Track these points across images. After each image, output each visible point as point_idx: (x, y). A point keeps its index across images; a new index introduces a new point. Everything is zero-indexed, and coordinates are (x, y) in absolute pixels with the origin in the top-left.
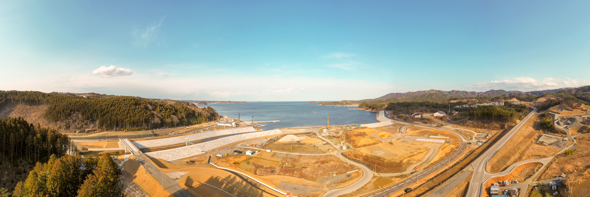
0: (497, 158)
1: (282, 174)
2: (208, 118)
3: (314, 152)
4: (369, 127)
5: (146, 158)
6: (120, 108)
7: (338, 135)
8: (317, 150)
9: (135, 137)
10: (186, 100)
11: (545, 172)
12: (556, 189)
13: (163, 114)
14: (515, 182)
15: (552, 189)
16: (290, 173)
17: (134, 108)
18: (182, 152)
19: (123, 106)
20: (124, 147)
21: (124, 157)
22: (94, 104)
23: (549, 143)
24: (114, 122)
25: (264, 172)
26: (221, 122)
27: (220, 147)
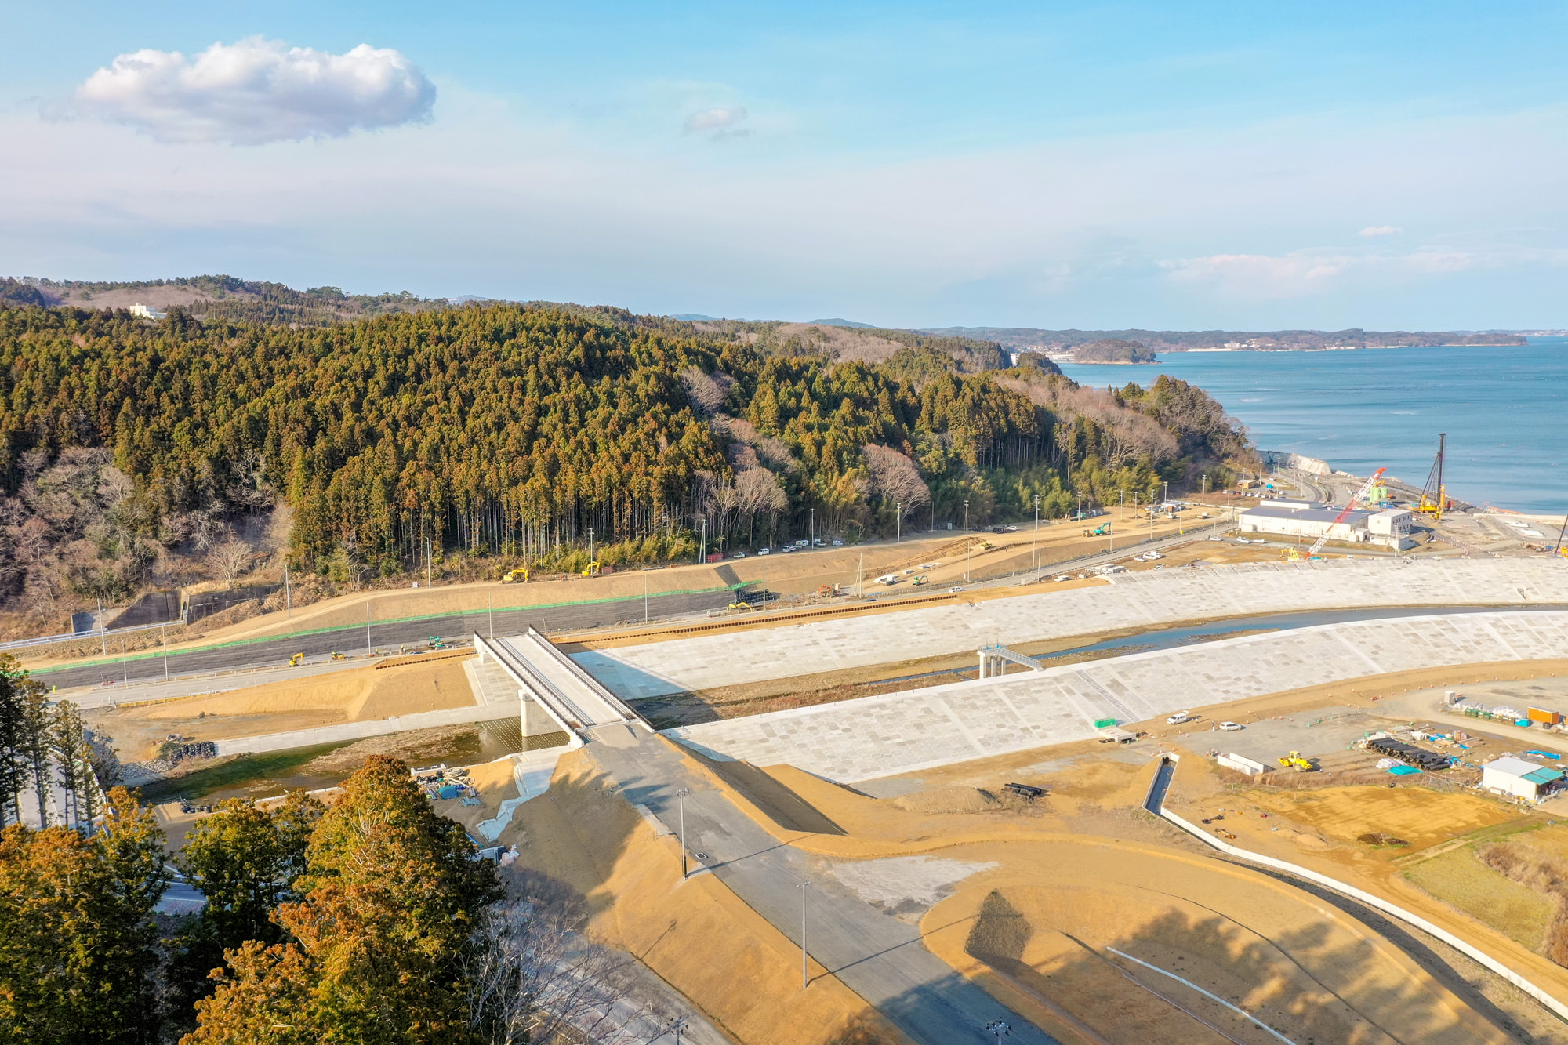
2: (1159, 471)
5: (679, 766)
6: (468, 399)
9: (596, 618)
10: (984, 330)
13: (806, 440)
17: (578, 401)
18: (945, 719)
19: (489, 385)
20: (514, 698)
21: (518, 771)
22: (242, 378)
24: (425, 516)
26: (1264, 503)
27: (1249, 701)
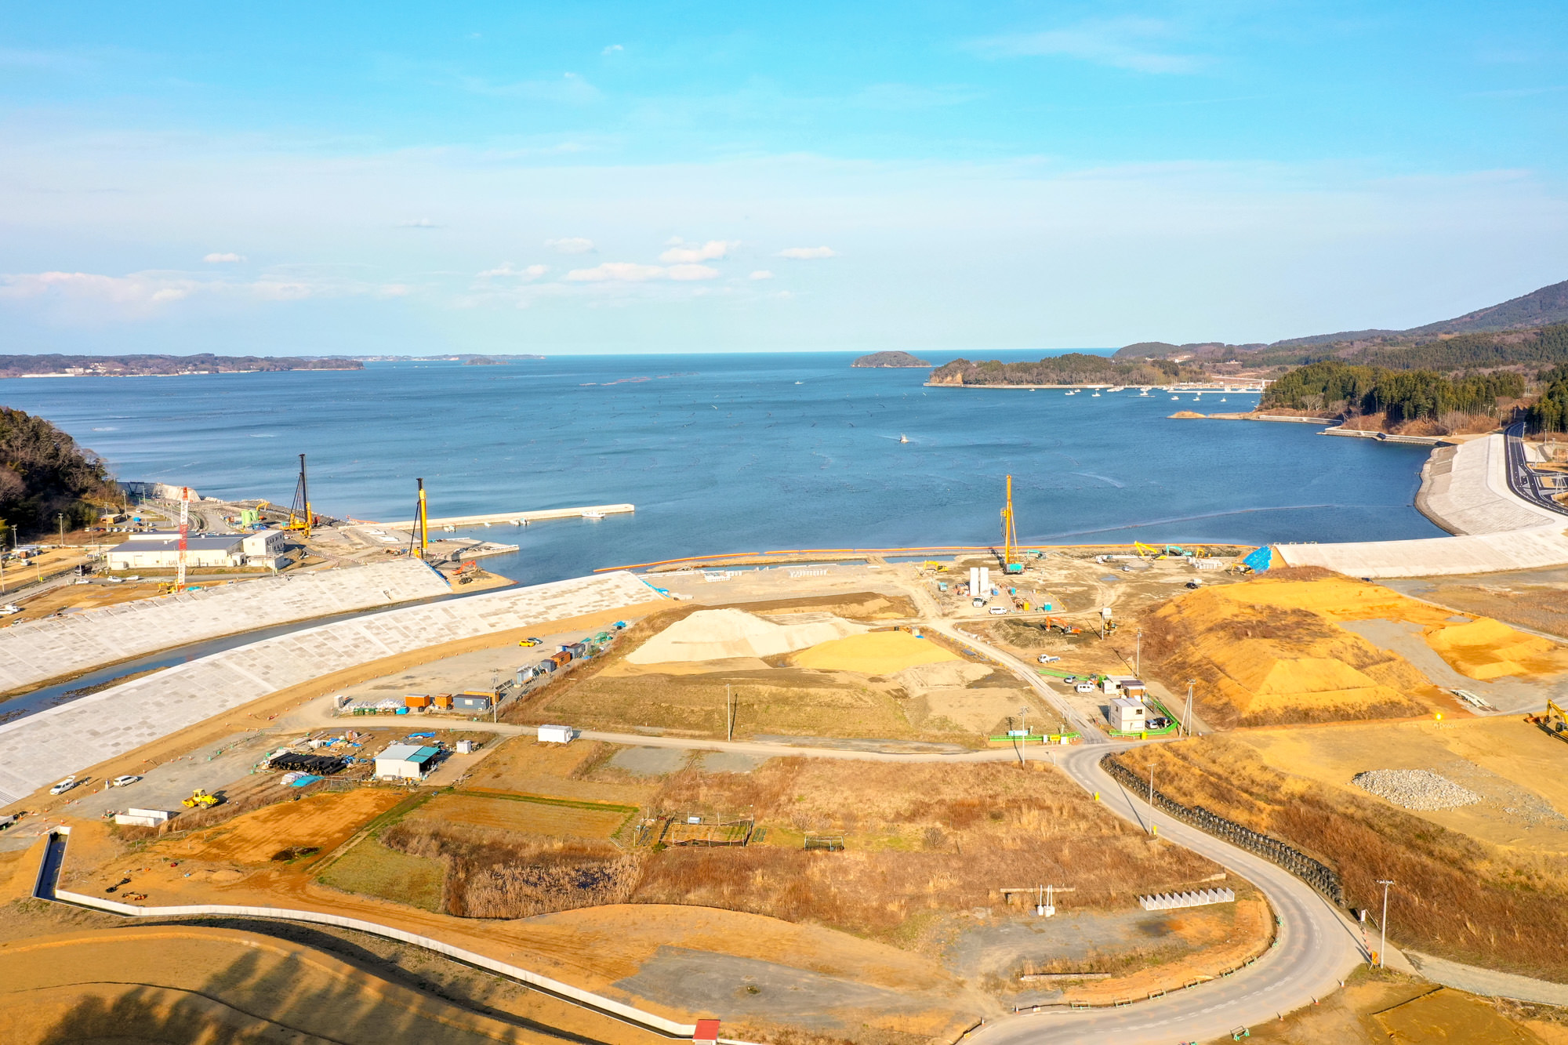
1: (663, 898)
3: (894, 738)
4: (1346, 571)
7: (1084, 618)
8: (918, 723)
16: (718, 882)
25: (528, 890)
27: (143, 749)
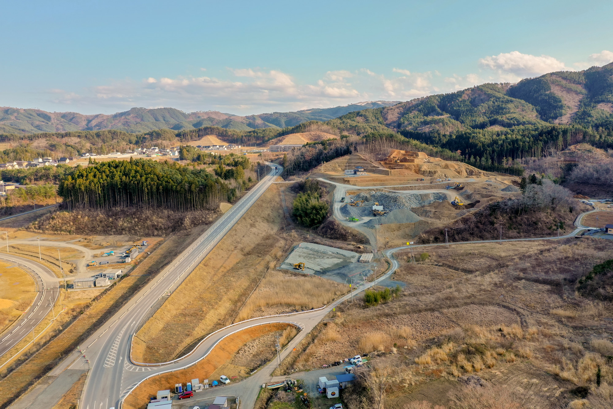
0: (162, 319)
11: (307, 351)
12: (337, 395)
14: (220, 383)
15: (326, 397)
23: (318, 268)
